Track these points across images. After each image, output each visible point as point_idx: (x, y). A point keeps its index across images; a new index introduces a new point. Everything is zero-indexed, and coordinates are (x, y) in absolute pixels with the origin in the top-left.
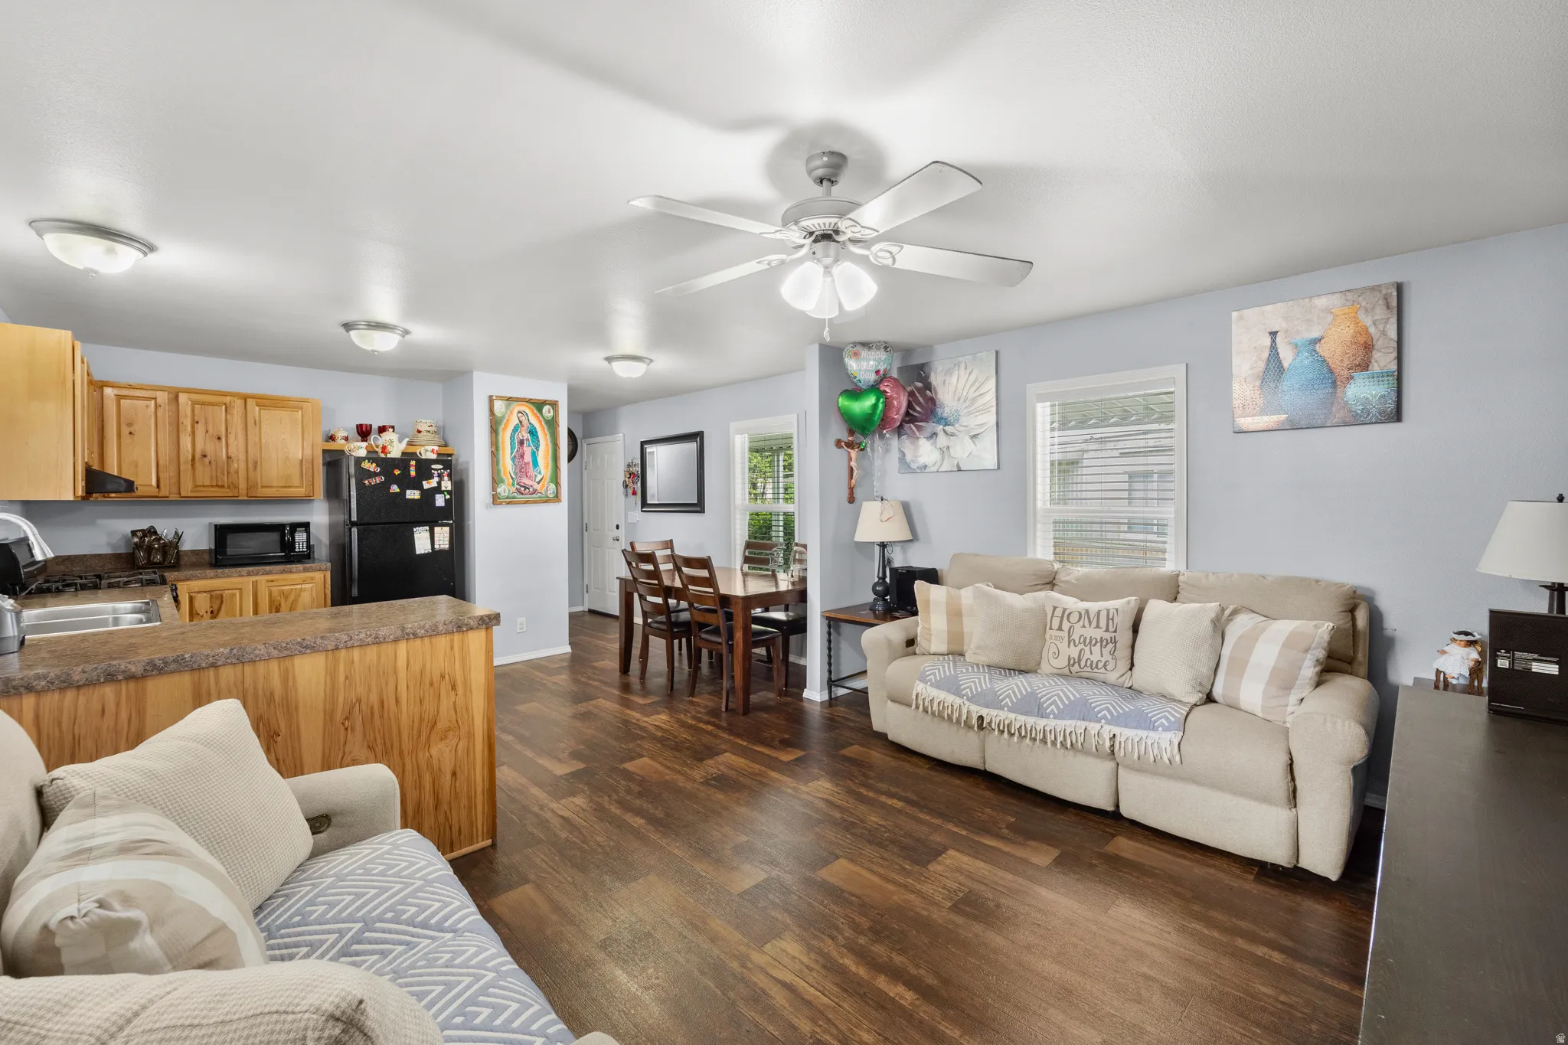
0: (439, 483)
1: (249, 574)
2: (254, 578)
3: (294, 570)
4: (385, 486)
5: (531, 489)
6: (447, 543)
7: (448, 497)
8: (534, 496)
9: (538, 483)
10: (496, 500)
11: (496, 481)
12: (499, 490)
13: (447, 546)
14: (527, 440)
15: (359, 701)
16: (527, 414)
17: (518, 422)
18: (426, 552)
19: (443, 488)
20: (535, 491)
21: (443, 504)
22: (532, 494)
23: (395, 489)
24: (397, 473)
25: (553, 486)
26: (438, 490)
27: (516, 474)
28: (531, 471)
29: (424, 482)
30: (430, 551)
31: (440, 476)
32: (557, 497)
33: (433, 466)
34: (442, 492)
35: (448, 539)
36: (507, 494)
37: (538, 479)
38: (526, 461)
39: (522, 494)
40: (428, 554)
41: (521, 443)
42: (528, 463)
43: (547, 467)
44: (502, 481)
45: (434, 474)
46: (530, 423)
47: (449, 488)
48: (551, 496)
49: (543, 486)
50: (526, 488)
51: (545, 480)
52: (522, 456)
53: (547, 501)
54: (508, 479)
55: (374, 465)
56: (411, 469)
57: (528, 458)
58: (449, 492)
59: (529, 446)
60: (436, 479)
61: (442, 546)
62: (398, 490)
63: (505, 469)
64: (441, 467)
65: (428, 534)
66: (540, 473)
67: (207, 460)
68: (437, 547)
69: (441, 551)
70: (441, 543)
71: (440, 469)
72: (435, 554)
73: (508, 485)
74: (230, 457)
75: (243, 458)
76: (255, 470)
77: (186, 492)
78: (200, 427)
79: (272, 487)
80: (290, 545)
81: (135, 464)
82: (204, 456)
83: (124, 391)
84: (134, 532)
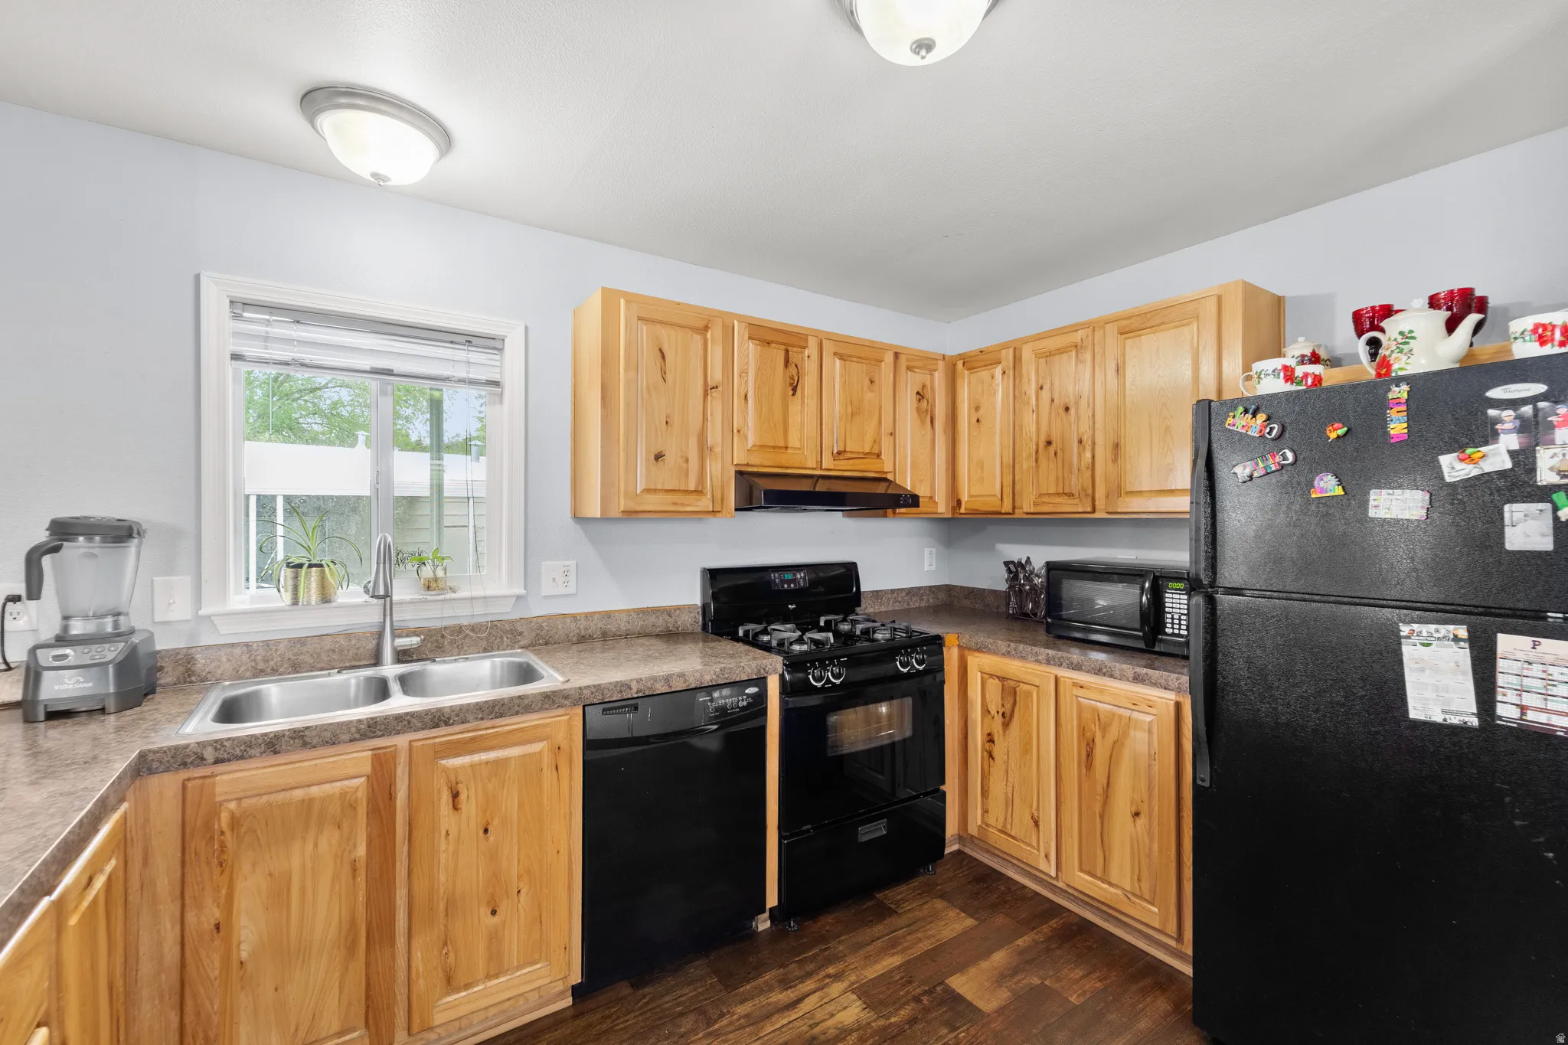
0: (1525, 458)
1: (1048, 662)
2: (1062, 673)
3: (1117, 674)
18: (1455, 720)
19: (1543, 478)
21: (1546, 544)
23: (1328, 486)
24: (1333, 436)
26: (1516, 485)
29: (1448, 459)
30: (1474, 722)
31: (1531, 428)
33: (1495, 393)
34: (1539, 494)
40: (1461, 730)
45: (1498, 421)
55: (1261, 417)
56: (1393, 414)
61: (1531, 716)
62: (1339, 491)
64: (1540, 388)
65: (1463, 656)
67: (1052, 449)
68: (1504, 712)
69: (1535, 737)
70: (1530, 701)
71: (1533, 400)
72: (1498, 740)
74: (1080, 442)
75: (1100, 439)
76: (1115, 460)
77: (1027, 505)
78: (1045, 395)
79: (1140, 493)
80: (1153, 615)
81: (981, 465)
82: (1049, 443)
83: (973, 362)
84: (1006, 564)
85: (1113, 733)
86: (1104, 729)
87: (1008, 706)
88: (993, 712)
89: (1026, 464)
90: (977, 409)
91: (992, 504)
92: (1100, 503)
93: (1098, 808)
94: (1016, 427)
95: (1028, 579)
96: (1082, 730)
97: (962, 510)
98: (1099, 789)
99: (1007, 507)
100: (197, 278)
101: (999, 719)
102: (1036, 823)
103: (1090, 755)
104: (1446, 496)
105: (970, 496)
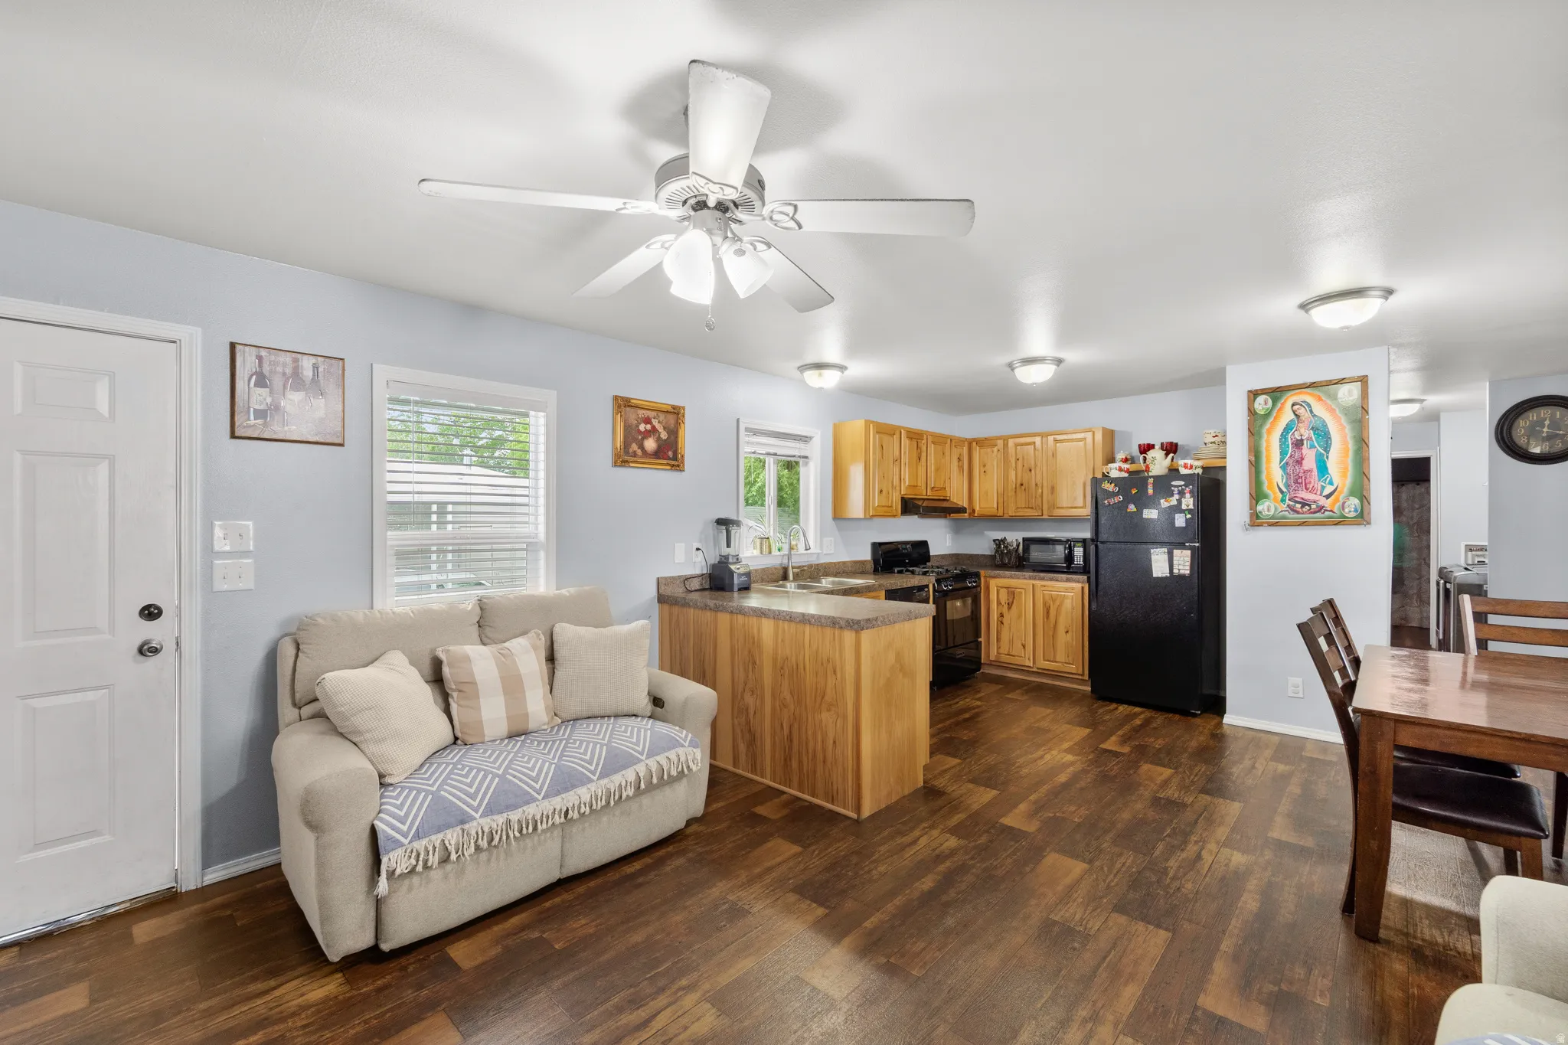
0: (1179, 502)
1: (1030, 578)
2: (1036, 582)
3: (1060, 579)
4: (1122, 506)
5: (1314, 506)
6: (1188, 568)
7: (1189, 516)
8: (1318, 515)
9: (1328, 497)
10: (1256, 520)
11: (1257, 495)
12: (1259, 508)
13: (1188, 572)
14: (1308, 439)
15: (787, 658)
16: (1309, 405)
17: (1293, 416)
18: (1164, 575)
19: (1184, 507)
20: (1321, 509)
21: (1184, 525)
22: (1314, 513)
23: (1132, 508)
24: (1134, 492)
25: (1354, 502)
26: (1177, 508)
27: (1288, 486)
28: (1314, 479)
29: (1162, 501)
30: (1168, 575)
31: (1182, 493)
32: (1362, 518)
33: (1174, 483)
34: (1183, 511)
35: (1188, 564)
36: (1272, 513)
37: (1326, 492)
38: (1306, 468)
39: (1298, 513)
40: (1166, 577)
41: (1299, 444)
42: (1310, 471)
43: (1344, 475)
44: (1266, 497)
45: (1174, 491)
46: (1314, 416)
47: (1191, 507)
48: (1352, 514)
49: (1337, 500)
50: (1304, 505)
51: (1341, 492)
52: (1299, 462)
53: (1341, 521)
54: (1275, 493)
55: (1113, 485)
56: (1149, 487)
57: (1310, 463)
58: (1190, 511)
59: (1312, 447)
60: (1176, 497)
61: (1181, 572)
62: (1135, 510)
63: (1270, 482)
64: (1183, 483)
65: (1166, 557)
66: (1331, 483)
67: (1023, 488)
68: (1176, 571)
69: (1182, 577)
70: (1181, 567)
71: (1181, 486)
72: (1175, 579)
73: (1275, 500)
74: (1036, 485)
75: (1045, 484)
76: (1052, 493)
77: (1011, 512)
78: (1020, 463)
79: (1063, 508)
80: (1070, 558)
81: (986, 493)
82: (1022, 485)
83: (981, 443)
84: (994, 541)
85: (1057, 603)
86: (1054, 601)
87: (1011, 600)
88: (1003, 603)
89: (1011, 493)
90: (984, 466)
91: (994, 512)
92: (1045, 512)
93: (1051, 633)
94: (1006, 477)
95: (1006, 547)
96: (1045, 603)
97: (976, 515)
98: (1052, 626)
99: (1000, 513)
100: (738, 420)
101: (1006, 606)
102: (1024, 647)
103: (1048, 613)
104: (1162, 512)
105: (980, 508)
